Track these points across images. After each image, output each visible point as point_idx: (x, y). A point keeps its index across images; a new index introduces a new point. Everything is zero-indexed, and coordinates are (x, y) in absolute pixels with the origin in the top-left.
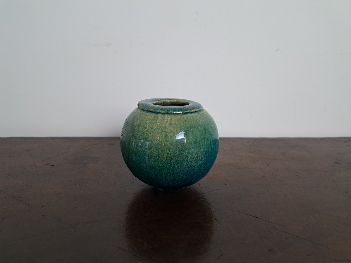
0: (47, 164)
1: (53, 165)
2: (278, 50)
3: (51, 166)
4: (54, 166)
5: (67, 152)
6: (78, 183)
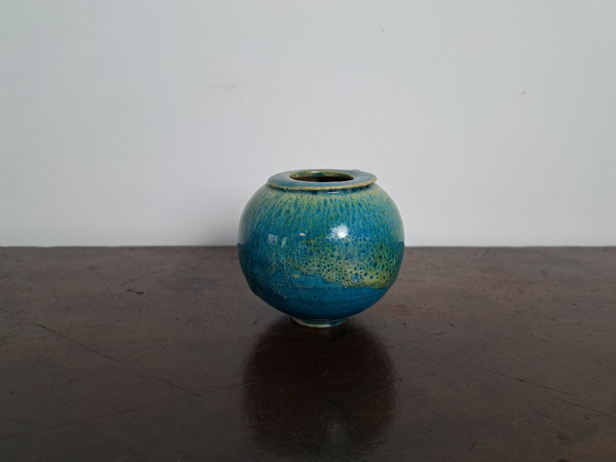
0: (130, 290)
1: (141, 291)
2: (524, 93)
3: (138, 293)
4: (142, 293)
5: (162, 270)
6: (191, 321)
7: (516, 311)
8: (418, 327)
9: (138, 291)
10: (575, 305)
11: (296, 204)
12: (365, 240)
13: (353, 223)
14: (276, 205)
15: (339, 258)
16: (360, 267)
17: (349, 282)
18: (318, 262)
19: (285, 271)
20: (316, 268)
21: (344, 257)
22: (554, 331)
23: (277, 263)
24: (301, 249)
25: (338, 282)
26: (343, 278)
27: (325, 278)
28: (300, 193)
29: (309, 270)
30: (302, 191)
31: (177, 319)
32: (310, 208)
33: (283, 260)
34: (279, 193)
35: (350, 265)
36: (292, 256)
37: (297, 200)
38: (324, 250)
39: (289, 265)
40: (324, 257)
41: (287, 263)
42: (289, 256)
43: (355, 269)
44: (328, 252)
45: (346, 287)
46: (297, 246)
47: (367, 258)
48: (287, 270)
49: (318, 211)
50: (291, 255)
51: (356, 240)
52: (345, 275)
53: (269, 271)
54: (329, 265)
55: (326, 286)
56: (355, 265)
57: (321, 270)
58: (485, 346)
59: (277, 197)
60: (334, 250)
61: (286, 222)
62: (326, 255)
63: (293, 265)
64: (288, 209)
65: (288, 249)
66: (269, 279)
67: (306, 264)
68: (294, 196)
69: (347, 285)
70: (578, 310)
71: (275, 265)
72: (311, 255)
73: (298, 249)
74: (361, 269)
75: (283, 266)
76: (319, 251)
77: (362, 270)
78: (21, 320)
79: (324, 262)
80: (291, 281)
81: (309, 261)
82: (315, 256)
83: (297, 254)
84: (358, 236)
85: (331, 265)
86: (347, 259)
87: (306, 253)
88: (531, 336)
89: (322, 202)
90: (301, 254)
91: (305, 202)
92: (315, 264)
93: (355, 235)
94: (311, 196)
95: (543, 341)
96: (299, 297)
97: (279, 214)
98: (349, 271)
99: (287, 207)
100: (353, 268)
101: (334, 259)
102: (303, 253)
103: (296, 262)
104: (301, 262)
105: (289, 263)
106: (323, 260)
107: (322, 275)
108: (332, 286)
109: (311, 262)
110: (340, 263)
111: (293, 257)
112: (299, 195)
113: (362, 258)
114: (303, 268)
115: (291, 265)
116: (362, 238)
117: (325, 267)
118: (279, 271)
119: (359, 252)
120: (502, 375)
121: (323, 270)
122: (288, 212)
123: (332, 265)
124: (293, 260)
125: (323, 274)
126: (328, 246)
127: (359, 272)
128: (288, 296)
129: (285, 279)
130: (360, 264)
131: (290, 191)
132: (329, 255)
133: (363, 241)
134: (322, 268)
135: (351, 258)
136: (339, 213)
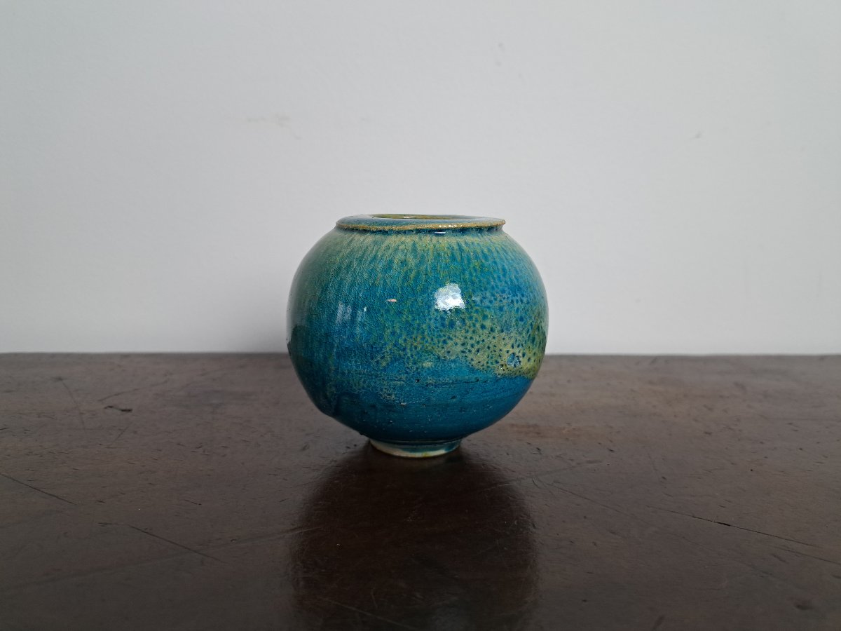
0: (111, 407)
1: (128, 408)
3: (123, 411)
4: (129, 411)
6: (201, 447)
7: (706, 433)
8: (558, 454)
9: (124, 408)
10: (790, 424)
11: (414, 250)
12: (522, 301)
13: (504, 275)
14: (380, 254)
15: (492, 330)
16: (518, 343)
17: (504, 367)
18: (462, 338)
19: (408, 358)
20: (459, 348)
21: (499, 328)
22: (766, 457)
23: (395, 345)
24: (436, 319)
25: (490, 369)
26: (497, 362)
27: (473, 362)
28: (417, 233)
29: (449, 352)
30: (419, 231)
31: (178, 444)
32: (439, 255)
33: (405, 340)
34: (378, 237)
35: (507, 340)
36: (420, 332)
37: (414, 244)
38: (471, 318)
39: (416, 348)
40: (472, 329)
41: (412, 345)
42: (415, 332)
43: (513, 347)
44: (477, 321)
45: (499, 377)
46: (429, 315)
47: (526, 329)
48: (412, 356)
49: (453, 258)
50: (418, 329)
51: (512, 302)
52: (500, 356)
53: (378, 362)
54: (478, 342)
55: (473, 377)
56: (513, 341)
57: (467, 351)
58: (664, 478)
59: (375, 243)
60: (485, 317)
61: (406, 278)
62: (474, 325)
63: (423, 346)
64: (403, 257)
65: (414, 320)
66: (377, 376)
67: (445, 342)
68: (408, 240)
69: (501, 372)
70: (796, 431)
71: (391, 350)
72: (452, 327)
73: (430, 319)
74: (518, 346)
75: (404, 349)
76: (464, 320)
77: (521, 347)
79: (471, 338)
80: (419, 373)
81: (449, 338)
82: (458, 328)
83: (430, 327)
84: (514, 296)
85: (481, 342)
86: (502, 331)
87: (443, 325)
88: (733, 464)
89: (456, 247)
90: (437, 328)
91: (429, 247)
92: (458, 341)
93: (510, 294)
94: (434, 238)
95: (752, 470)
96: (429, 400)
97: (389, 265)
98: (505, 350)
99: (400, 256)
100: (510, 345)
101: (486, 331)
102: (438, 325)
103: (427, 342)
104: (436, 340)
105: (415, 344)
106: (469, 335)
107: (469, 359)
108: (481, 376)
109: (452, 339)
110: (494, 338)
111: (423, 333)
112: (416, 238)
113: (520, 329)
114: (440, 349)
115: (420, 347)
116: (518, 298)
117: (472, 346)
118: (396, 360)
119: (517, 320)
120: (693, 517)
121: (470, 351)
122: (404, 263)
123: (483, 341)
124: (423, 338)
125: (470, 356)
126: (477, 311)
127: (516, 350)
128: (408, 401)
129: (407, 373)
130: (518, 338)
131: (398, 232)
132: (478, 325)
133: (520, 303)
134: (469, 347)
135: (507, 329)
136: (483, 261)
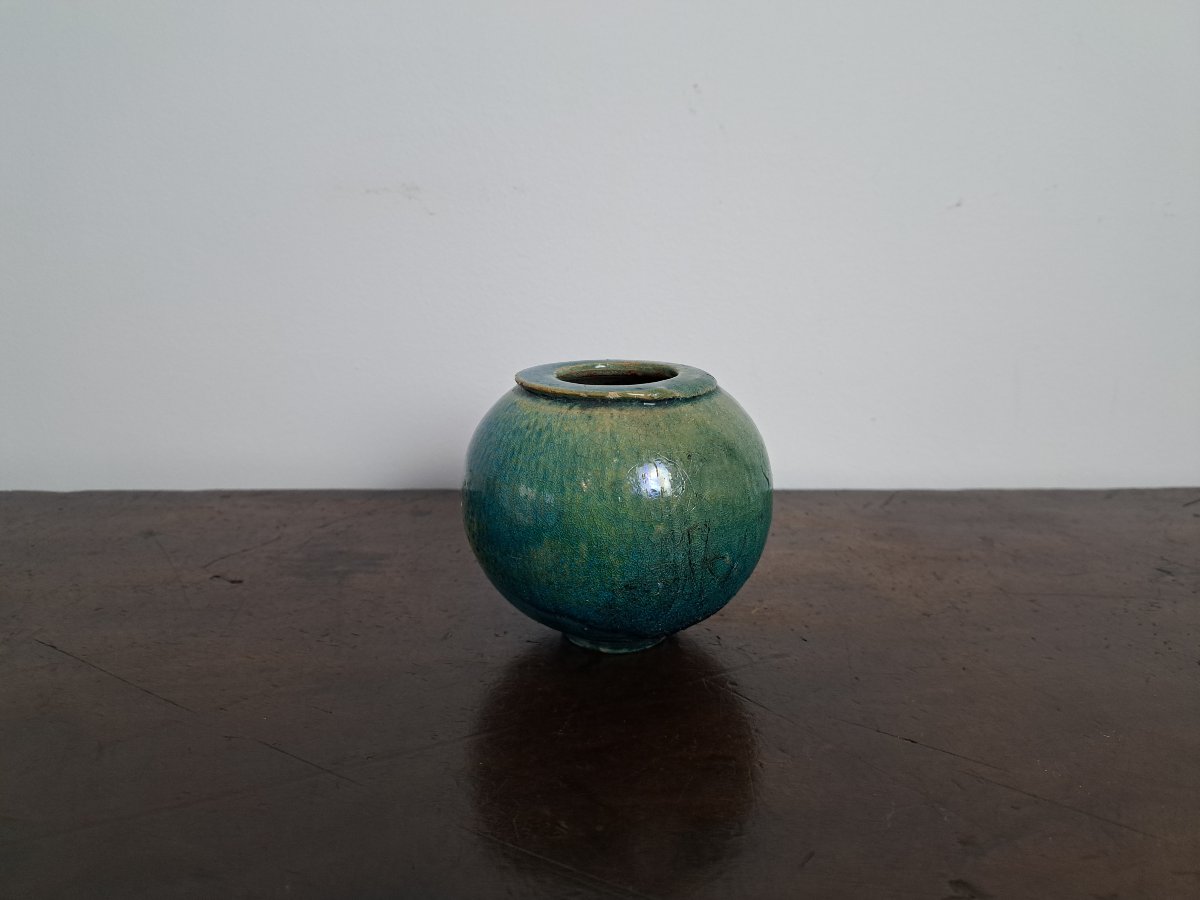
0: (217, 577)
1: (238, 578)
3: (233, 582)
4: (240, 582)
5: (279, 538)
6: (327, 635)
7: (924, 614)
8: (741, 644)
9: (233, 579)
10: (1032, 601)
22: (987, 650)
31: (302, 631)
58: (857, 678)
70: (1036, 611)
78: (12, 634)
88: (943, 659)
95: (964, 669)
120: (878, 731)
